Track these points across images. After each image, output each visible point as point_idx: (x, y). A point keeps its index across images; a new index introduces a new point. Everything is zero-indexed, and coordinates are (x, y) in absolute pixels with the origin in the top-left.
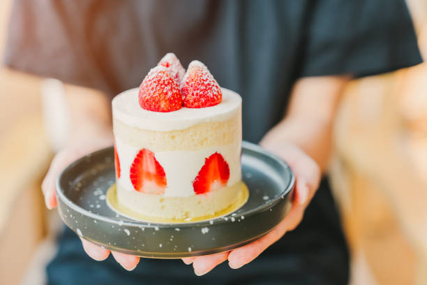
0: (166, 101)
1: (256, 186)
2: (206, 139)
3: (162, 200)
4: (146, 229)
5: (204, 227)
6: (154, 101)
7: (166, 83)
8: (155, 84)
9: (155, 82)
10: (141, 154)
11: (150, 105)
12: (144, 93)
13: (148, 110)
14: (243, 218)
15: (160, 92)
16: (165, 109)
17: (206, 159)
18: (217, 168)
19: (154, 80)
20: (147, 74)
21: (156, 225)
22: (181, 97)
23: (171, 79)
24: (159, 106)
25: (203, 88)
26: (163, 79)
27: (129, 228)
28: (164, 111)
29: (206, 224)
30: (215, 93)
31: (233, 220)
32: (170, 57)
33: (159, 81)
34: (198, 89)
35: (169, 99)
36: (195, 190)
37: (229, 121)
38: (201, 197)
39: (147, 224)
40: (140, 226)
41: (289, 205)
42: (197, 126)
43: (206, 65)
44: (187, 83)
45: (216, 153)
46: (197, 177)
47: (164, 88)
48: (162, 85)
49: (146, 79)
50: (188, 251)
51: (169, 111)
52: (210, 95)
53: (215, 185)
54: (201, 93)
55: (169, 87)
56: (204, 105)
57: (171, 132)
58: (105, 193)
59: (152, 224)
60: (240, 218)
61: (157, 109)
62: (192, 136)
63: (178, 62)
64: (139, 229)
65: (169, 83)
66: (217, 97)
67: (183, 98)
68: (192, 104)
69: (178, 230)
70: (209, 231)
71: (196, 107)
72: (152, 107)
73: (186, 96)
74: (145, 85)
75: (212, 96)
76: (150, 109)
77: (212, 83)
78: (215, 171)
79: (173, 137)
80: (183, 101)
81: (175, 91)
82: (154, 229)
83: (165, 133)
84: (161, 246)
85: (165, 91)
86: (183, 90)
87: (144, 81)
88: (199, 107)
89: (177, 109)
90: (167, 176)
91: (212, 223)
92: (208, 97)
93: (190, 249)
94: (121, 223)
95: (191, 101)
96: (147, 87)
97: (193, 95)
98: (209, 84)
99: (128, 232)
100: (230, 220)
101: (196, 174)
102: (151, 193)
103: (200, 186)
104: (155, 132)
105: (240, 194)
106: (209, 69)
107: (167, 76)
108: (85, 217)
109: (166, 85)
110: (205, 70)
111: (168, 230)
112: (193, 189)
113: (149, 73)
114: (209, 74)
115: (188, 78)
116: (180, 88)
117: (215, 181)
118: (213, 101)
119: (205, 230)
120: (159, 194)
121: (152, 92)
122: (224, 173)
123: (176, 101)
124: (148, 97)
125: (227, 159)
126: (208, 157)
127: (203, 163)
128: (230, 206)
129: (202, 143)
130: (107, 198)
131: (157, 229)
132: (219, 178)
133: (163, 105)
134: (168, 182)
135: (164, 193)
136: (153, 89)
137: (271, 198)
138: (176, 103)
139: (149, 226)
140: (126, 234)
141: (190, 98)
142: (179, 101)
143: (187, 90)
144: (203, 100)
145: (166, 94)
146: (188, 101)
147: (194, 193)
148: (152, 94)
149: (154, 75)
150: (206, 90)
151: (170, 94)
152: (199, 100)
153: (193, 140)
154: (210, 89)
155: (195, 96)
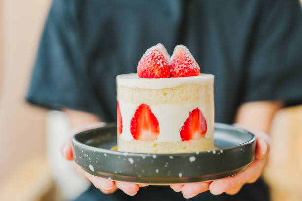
0: (159, 70)
2: (190, 97)
3: (155, 145)
4: (146, 157)
5: (192, 156)
6: (150, 70)
7: (159, 57)
8: (151, 59)
11: (146, 75)
12: (142, 65)
13: (145, 78)
14: (221, 151)
15: (155, 63)
16: (158, 76)
17: (190, 112)
19: (150, 56)
20: (144, 53)
21: (154, 154)
22: (169, 69)
23: (162, 55)
24: (154, 74)
25: (186, 62)
26: (156, 55)
27: (132, 157)
28: (157, 78)
29: (194, 154)
30: (195, 67)
31: (214, 152)
32: (160, 46)
33: (153, 56)
34: (182, 64)
35: (161, 69)
36: (181, 137)
37: (207, 86)
38: (186, 143)
39: (146, 154)
40: (141, 155)
42: (182, 86)
44: (174, 60)
45: (197, 109)
46: (183, 126)
47: (157, 61)
48: (156, 58)
49: (144, 56)
50: (179, 177)
51: (161, 78)
52: (191, 67)
53: (196, 135)
54: (185, 66)
55: (161, 61)
56: (187, 75)
57: (163, 90)
59: (150, 154)
60: (219, 151)
61: (152, 76)
62: (179, 93)
64: (141, 158)
65: (161, 58)
66: (196, 70)
67: (171, 71)
68: (178, 74)
69: (171, 158)
70: (196, 160)
71: (181, 77)
72: (149, 75)
73: (173, 69)
75: (193, 69)
76: (146, 77)
77: (192, 60)
78: (197, 124)
79: (165, 94)
80: (171, 73)
81: (165, 64)
82: (152, 157)
83: (158, 90)
84: (157, 171)
85: (158, 63)
86: (171, 65)
87: (142, 58)
88: (183, 76)
89: (166, 78)
90: (161, 126)
91: (198, 153)
92: (190, 69)
93: (180, 175)
94: (126, 154)
95: (177, 72)
96: (144, 61)
97: (178, 67)
98: (190, 60)
99: (131, 161)
100: (211, 152)
101: (182, 124)
102: (146, 140)
103: (185, 135)
104: (151, 90)
106: (190, 51)
107: (160, 53)
108: (97, 153)
109: (159, 59)
110: (187, 51)
111: (163, 158)
112: (180, 135)
113: (146, 53)
114: (190, 54)
115: (175, 56)
116: (169, 63)
117: (197, 131)
118: (192, 73)
119: (193, 159)
120: (153, 140)
121: (148, 64)
123: (167, 71)
124: (146, 68)
127: (187, 116)
129: (187, 99)
131: (155, 157)
133: (157, 73)
134: (160, 130)
135: (157, 139)
136: (149, 62)
138: (166, 72)
139: (148, 155)
140: (129, 162)
141: (177, 70)
143: (174, 65)
144: (186, 71)
145: (159, 65)
146: (175, 73)
147: (181, 139)
148: (148, 66)
149: (150, 53)
150: (188, 64)
151: (162, 65)
152: (183, 71)
153: (180, 97)
154: (192, 64)
155: (180, 69)
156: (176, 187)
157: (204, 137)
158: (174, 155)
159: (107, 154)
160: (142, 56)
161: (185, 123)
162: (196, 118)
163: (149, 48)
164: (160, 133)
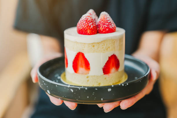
0: (90, 30)
2: (109, 47)
3: (88, 77)
4: (81, 89)
5: (109, 88)
6: (84, 30)
7: (90, 21)
8: (85, 22)
9: (85, 21)
10: (78, 55)
11: (81, 32)
12: (80, 26)
13: (81, 34)
14: (127, 84)
15: (87, 25)
16: (90, 33)
17: (109, 57)
18: (114, 62)
19: (84, 20)
20: (81, 18)
21: (86, 87)
22: (97, 28)
23: (92, 20)
24: (87, 32)
25: (108, 24)
26: (88, 20)
27: (73, 88)
28: (89, 34)
30: (113, 27)
31: (123, 85)
32: (91, 11)
33: (86, 20)
34: (105, 25)
37: (120, 39)
38: (106, 76)
39: (81, 87)
40: (78, 88)
41: (148, 81)
42: (104, 41)
44: (100, 22)
45: (114, 55)
46: (105, 66)
47: (89, 24)
48: (88, 22)
49: (81, 20)
50: (101, 100)
51: (91, 34)
52: (111, 27)
53: (113, 70)
54: (107, 26)
55: (91, 23)
56: (108, 32)
57: (92, 44)
58: (60, 76)
59: (84, 87)
60: (126, 84)
61: (86, 34)
62: (102, 45)
63: (95, 14)
64: (78, 89)
65: (91, 22)
66: (114, 28)
67: (98, 29)
68: (102, 32)
69: (96, 89)
70: (112, 90)
72: (84, 33)
73: (99, 28)
75: (111, 28)
77: (112, 22)
78: (113, 64)
79: (94, 46)
80: (98, 31)
81: (94, 25)
82: (85, 89)
83: (90, 44)
84: (88, 97)
85: (89, 25)
87: (79, 21)
88: (105, 33)
89: (95, 34)
90: (91, 65)
91: (113, 86)
92: (110, 28)
93: (102, 99)
94: (69, 86)
95: (102, 30)
96: (81, 23)
97: (102, 27)
98: (110, 22)
99: (72, 91)
100: (121, 85)
101: (104, 64)
102: (82, 74)
103: (106, 70)
104: (85, 44)
106: (110, 15)
107: (91, 18)
108: (52, 84)
109: (90, 22)
110: (108, 16)
111: (91, 89)
112: (102, 71)
113: (82, 17)
114: (110, 18)
115: (100, 20)
116: (97, 24)
117: (113, 68)
118: (112, 31)
119: (109, 90)
120: (86, 74)
121: (83, 26)
122: (117, 65)
123: (95, 30)
125: (119, 57)
126: (110, 56)
127: (107, 59)
128: (119, 81)
129: (107, 49)
130: (61, 78)
131: (86, 89)
132: (115, 67)
133: (89, 31)
134: (91, 68)
135: (88, 74)
136: (84, 24)
138: (94, 31)
139: (82, 88)
140: (71, 91)
141: (101, 29)
142: (96, 30)
143: (100, 25)
144: (107, 29)
145: (90, 26)
146: (100, 30)
147: (103, 73)
148: (83, 27)
149: (84, 18)
150: (109, 25)
151: (92, 26)
152: (105, 30)
153: (103, 48)
154: (111, 24)
155: (104, 28)
156: (100, 105)
157: (118, 71)
158: (98, 88)
159: (58, 85)
160: (79, 19)
161: (106, 64)
162: (113, 61)
163: (84, 14)
164: (91, 70)
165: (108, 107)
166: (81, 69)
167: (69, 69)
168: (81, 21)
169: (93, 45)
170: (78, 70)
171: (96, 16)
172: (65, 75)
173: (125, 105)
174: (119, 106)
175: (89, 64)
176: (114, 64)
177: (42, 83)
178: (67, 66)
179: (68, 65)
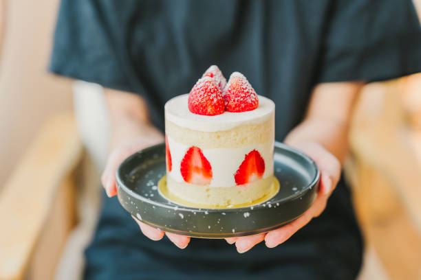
0: (212, 106)
1: (286, 179)
2: (246, 138)
3: (208, 190)
4: (197, 213)
5: (246, 212)
6: (202, 106)
8: (203, 92)
9: (203, 90)
10: (191, 151)
11: (198, 109)
12: (194, 99)
13: (196, 113)
14: (278, 204)
15: (207, 98)
16: (211, 113)
18: (255, 164)
19: (202, 88)
21: (206, 210)
22: (224, 103)
23: (216, 88)
24: (207, 110)
25: (243, 95)
26: (209, 88)
27: (182, 212)
28: (210, 115)
29: (248, 210)
30: (253, 100)
31: (270, 206)
32: (213, 69)
33: (206, 89)
34: (239, 96)
35: (215, 105)
36: (236, 182)
37: (266, 123)
38: (241, 187)
39: (198, 209)
40: (193, 211)
41: (315, 195)
42: (238, 128)
43: (245, 75)
44: (230, 91)
45: (254, 151)
46: (238, 170)
47: (210, 95)
49: (195, 87)
51: (214, 115)
52: (249, 101)
53: (253, 177)
54: (242, 99)
55: (214, 95)
56: (243, 110)
57: (216, 132)
58: (156, 184)
59: (202, 210)
60: (275, 204)
61: (205, 113)
62: (234, 136)
63: (220, 73)
64: (192, 213)
65: (214, 91)
66: (254, 103)
67: (226, 103)
68: (234, 108)
69: (224, 214)
70: (250, 216)
71: (237, 111)
72: (201, 111)
73: (228, 102)
74: (194, 93)
76: (197, 113)
77: (250, 91)
78: (253, 166)
79: (219, 137)
80: (226, 106)
81: (219, 98)
82: (204, 213)
83: (212, 133)
84: (209, 227)
85: (211, 98)
86: (225, 97)
87: (193, 90)
88: (239, 111)
89: (221, 113)
90: (214, 170)
91: (252, 208)
92: (247, 103)
93: (233, 231)
94: (176, 208)
95: (233, 106)
96: (195, 94)
97: (234, 101)
98: (248, 92)
99: (182, 216)
100: (267, 206)
101: (238, 168)
102: (198, 184)
103: (240, 178)
104: (203, 132)
105: (273, 186)
107: (213, 85)
108: (145, 203)
109: (212, 93)
110: (245, 80)
111: (215, 214)
112: (234, 180)
113: (197, 83)
114: (248, 83)
115: (230, 87)
116: (224, 94)
117: (253, 174)
118: (251, 107)
119: (247, 215)
120: (205, 185)
122: (260, 167)
123: (221, 106)
124: (197, 103)
125: (263, 155)
126: (247, 154)
127: (243, 159)
128: (265, 196)
129: (242, 142)
130: (159, 188)
131: (206, 213)
132: (257, 173)
133: (209, 109)
134: (213, 175)
135: (209, 184)
136: (201, 96)
137: (299, 189)
138: (220, 108)
139: (199, 211)
140: (180, 217)
141: (232, 103)
142: (223, 106)
143: (230, 97)
144: (243, 105)
145: (213, 100)
146: (230, 106)
147: (235, 184)
148: (200, 100)
149: (202, 85)
150: (245, 97)
151: (215, 100)
152: (239, 106)
153: (235, 140)
154: (249, 96)
155: (236, 102)
156: (230, 241)
157: (261, 178)
158: (226, 211)
160: (193, 86)
161: (241, 167)
162: (252, 161)
164: (213, 177)
165: (243, 245)
166: (197, 177)
167: (175, 173)
168: (195, 90)
169: (218, 135)
170: (190, 177)
171: (222, 77)
172: (165, 183)
173: (274, 239)
174: (264, 242)
175: (210, 168)
176: (255, 167)
177: (126, 200)
178: (170, 169)
179: (173, 167)
